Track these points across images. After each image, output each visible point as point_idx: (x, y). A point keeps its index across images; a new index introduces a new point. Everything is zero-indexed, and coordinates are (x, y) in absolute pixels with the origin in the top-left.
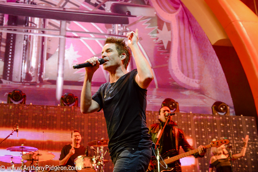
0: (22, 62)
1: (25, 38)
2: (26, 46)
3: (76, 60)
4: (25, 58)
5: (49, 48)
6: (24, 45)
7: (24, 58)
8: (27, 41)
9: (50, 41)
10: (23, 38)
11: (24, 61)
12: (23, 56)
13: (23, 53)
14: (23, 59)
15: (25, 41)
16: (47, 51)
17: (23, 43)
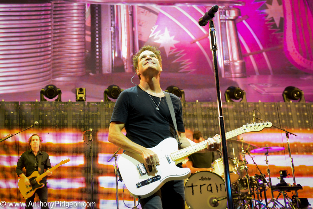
0: (112, 52)
1: (112, 24)
2: (114, 33)
3: (174, 47)
4: (115, 47)
5: (140, 35)
6: (111, 32)
7: (113, 47)
8: (114, 27)
9: (141, 25)
10: (110, 25)
11: (113, 51)
12: (112, 45)
13: (112, 42)
14: (112, 49)
15: (112, 28)
16: (138, 37)
17: (111, 29)
